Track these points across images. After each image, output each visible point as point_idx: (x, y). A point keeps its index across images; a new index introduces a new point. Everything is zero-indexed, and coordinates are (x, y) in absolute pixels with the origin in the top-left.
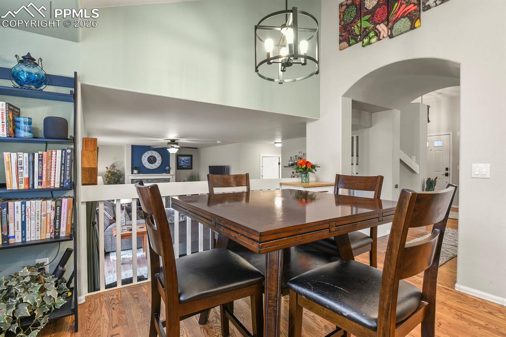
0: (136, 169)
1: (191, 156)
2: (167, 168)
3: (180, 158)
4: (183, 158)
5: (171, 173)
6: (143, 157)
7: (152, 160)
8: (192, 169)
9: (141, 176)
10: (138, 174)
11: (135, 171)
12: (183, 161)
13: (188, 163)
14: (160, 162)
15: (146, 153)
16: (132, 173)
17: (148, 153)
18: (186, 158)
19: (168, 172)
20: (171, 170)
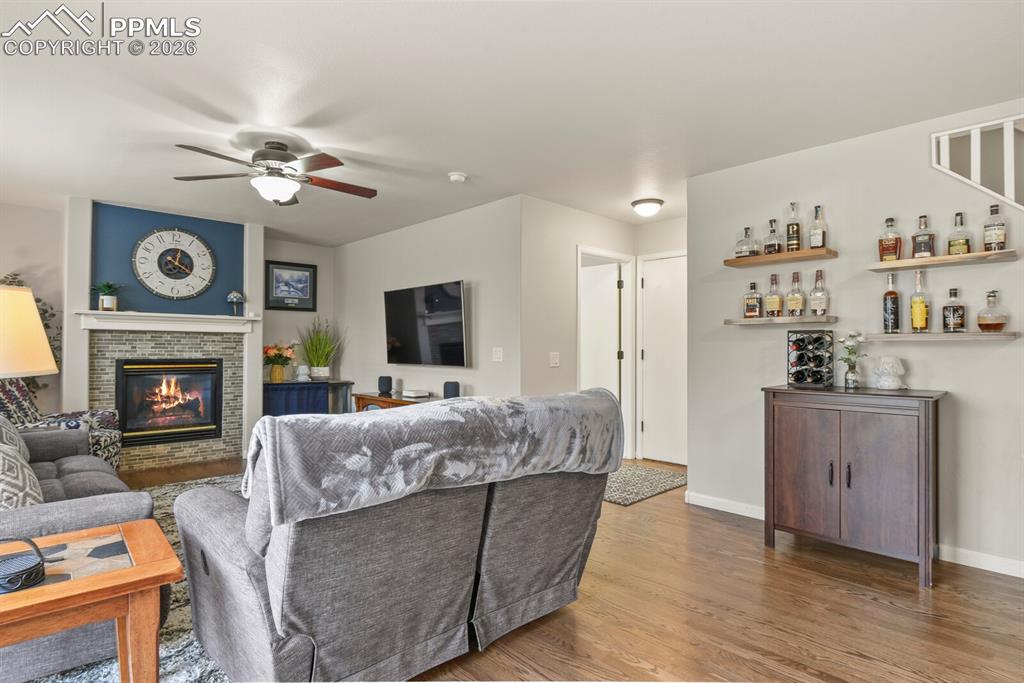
0: (111, 290)
1: (313, 268)
2: (233, 296)
3: (277, 271)
4: (286, 274)
5: (249, 314)
6: (140, 253)
7: (175, 265)
8: (314, 309)
9: (131, 318)
10: (118, 310)
11: (107, 301)
12: (287, 284)
13: (302, 290)
14: (208, 275)
15: (153, 238)
16: (94, 305)
17: (160, 240)
18: (297, 274)
19: (236, 309)
20: (247, 306)
